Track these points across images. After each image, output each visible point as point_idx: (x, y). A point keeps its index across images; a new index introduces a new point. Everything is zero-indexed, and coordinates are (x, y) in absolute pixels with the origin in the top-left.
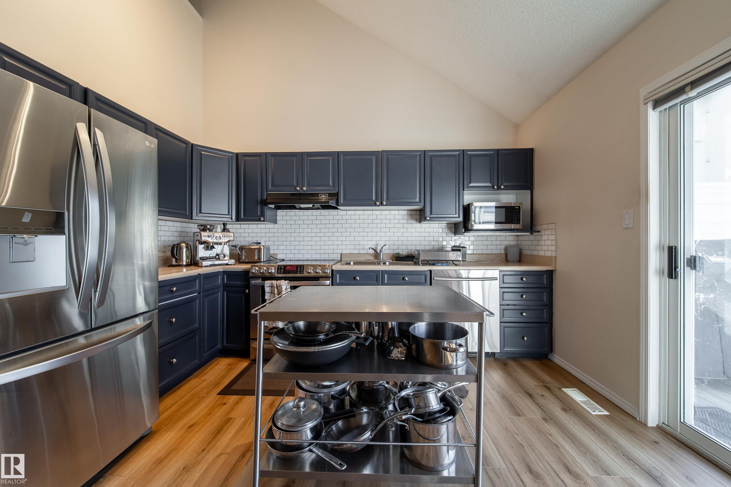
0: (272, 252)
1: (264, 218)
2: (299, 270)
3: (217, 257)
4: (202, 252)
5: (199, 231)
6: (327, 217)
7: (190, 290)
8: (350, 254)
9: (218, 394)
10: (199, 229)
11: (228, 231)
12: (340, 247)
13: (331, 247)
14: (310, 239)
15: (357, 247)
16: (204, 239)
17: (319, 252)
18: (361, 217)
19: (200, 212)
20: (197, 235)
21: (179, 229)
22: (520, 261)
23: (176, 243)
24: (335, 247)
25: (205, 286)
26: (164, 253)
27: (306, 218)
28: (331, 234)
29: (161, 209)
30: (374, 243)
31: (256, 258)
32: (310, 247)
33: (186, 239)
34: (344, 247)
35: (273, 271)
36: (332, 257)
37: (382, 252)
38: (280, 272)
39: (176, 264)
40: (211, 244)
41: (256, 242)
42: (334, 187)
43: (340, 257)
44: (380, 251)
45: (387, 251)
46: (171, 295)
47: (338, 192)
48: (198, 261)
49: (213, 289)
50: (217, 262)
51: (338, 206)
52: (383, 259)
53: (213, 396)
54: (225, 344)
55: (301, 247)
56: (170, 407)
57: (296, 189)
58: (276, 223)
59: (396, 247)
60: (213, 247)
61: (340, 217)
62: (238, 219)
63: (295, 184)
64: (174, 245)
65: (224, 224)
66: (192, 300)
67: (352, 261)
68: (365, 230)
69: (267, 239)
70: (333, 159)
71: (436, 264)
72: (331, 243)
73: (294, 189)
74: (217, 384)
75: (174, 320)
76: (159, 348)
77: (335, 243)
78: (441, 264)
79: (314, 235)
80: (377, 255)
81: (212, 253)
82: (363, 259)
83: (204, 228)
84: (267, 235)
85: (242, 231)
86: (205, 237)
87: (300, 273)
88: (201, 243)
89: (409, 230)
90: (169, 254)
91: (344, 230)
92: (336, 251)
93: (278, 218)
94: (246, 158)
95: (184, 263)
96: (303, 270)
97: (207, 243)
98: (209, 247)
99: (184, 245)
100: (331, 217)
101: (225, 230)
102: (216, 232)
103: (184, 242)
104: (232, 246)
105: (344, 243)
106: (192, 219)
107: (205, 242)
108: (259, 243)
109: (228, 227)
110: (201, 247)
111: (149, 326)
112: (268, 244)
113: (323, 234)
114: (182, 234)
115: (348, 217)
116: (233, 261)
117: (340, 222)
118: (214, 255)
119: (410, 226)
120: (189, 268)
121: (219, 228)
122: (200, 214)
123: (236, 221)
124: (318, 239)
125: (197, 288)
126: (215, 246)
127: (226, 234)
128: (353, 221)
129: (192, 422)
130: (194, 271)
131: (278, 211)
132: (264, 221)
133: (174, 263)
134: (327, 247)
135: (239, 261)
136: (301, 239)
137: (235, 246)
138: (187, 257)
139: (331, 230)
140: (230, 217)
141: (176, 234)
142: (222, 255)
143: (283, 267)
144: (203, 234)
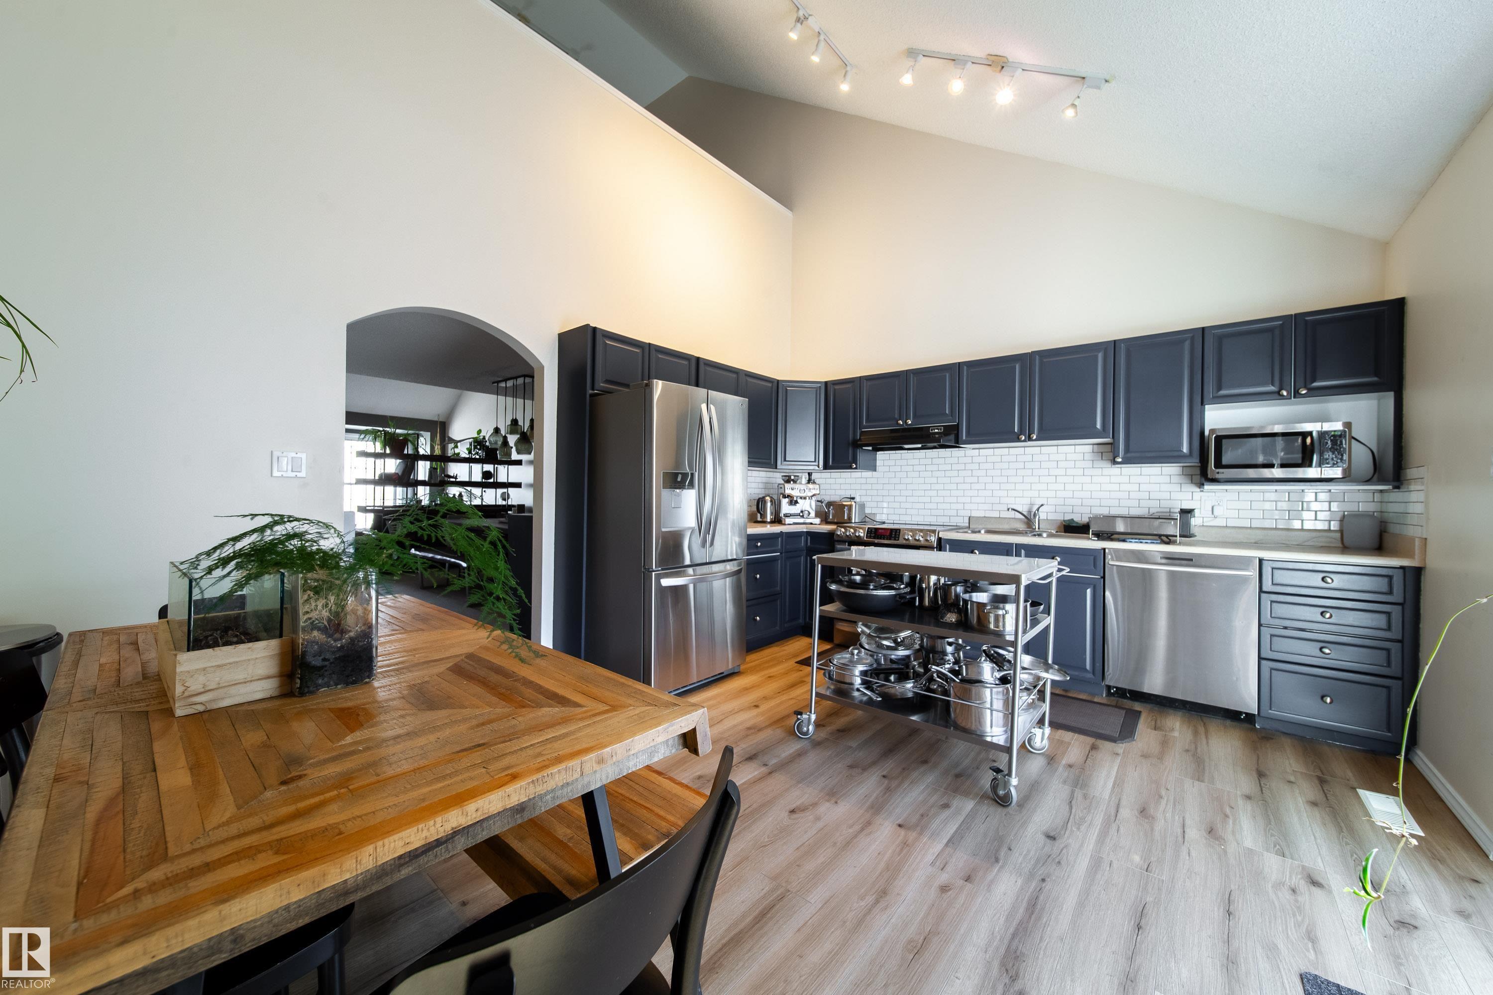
0: (867, 511)
1: (856, 465)
2: (893, 536)
3: (801, 514)
4: (786, 508)
5: (783, 482)
6: (948, 461)
7: (773, 548)
8: (985, 519)
9: (796, 662)
10: (783, 480)
11: (814, 483)
12: (967, 506)
13: (954, 506)
14: (922, 493)
15: (996, 507)
16: (788, 492)
17: (934, 512)
18: (1005, 459)
19: (785, 460)
20: (781, 488)
21: (764, 480)
22: (1379, 547)
23: (761, 496)
24: (960, 506)
25: (788, 547)
26: (749, 508)
27: (916, 462)
28: (954, 486)
29: (751, 460)
30: (1027, 501)
31: (846, 518)
32: (921, 506)
33: (772, 492)
34: (974, 507)
35: (862, 535)
36: (955, 521)
37: (1037, 517)
38: (870, 536)
39: (761, 520)
40: (795, 499)
41: (849, 497)
42: (952, 416)
43: (968, 521)
44: (1035, 515)
45: (1049, 514)
46: (755, 551)
47: (958, 424)
48: (781, 517)
49: (796, 551)
50: (801, 520)
51: (958, 443)
52: (1039, 528)
53: (792, 663)
54: (807, 620)
55: (908, 505)
56: (754, 661)
57: (898, 423)
58: (875, 470)
59: (1070, 509)
60: (796, 502)
61: (969, 460)
62: (826, 467)
63: (896, 416)
64: (759, 499)
65: (809, 473)
66: (774, 559)
67: (983, 528)
68: (1011, 479)
69: (864, 492)
70: (951, 377)
71: (1128, 540)
72: (954, 500)
73: (894, 422)
74: (795, 656)
75: (758, 576)
76: (747, 601)
77: (961, 500)
78: (1137, 541)
79: (928, 487)
80: (1029, 520)
81: (795, 509)
82: (1006, 527)
83: (788, 481)
84: (864, 487)
85: (832, 481)
86: (789, 489)
87: (895, 540)
88: (785, 497)
89: (1095, 479)
90: (754, 508)
91: (975, 480)
92: (961, 513)
93: (878, 463)
94: (837, 387)
95: (769, 520)
96: (899, 535)
97: (791, 497)
98: (793, 502)
99: (768, 498)
100: (955, 460)
101: (809, 481)
102: (801, 483)
103: (769, 496)
104: (818, 501)
105: (974, 500)
106: (776, 468)
107: (789, 496)
108: (853, 498)
109: (814, 476)
110: (785, 502)
111: (738, 572)
112: (864, 499)
113: (941, 487)
114: (767, 485)
115: (982, 459)
116: (818, 521)
117: (968, 467)
118: (799, 512)
119: (1099, 471)
120: (772, 525)
121: (804, 480)
122: (785, 463)
123: (824, 469)
124: (934, 493)
125: (779, 547)
126: (799, 500)
127: (811, 486)
128: (990, 466)
129: (772, 675)
130: (777, 529)
131: (878, 453)
132: (856, 468)
133: (759, 519)
134: (948, 506)
135: (825, 520)
136: (909, 493)
137: (821, 502)
138: (772, 514)
139: (954, 480)
140: (817, 464)
141: (761, 486)
142: (807, 512)
143: (873, 530)
144: (787, 485)
